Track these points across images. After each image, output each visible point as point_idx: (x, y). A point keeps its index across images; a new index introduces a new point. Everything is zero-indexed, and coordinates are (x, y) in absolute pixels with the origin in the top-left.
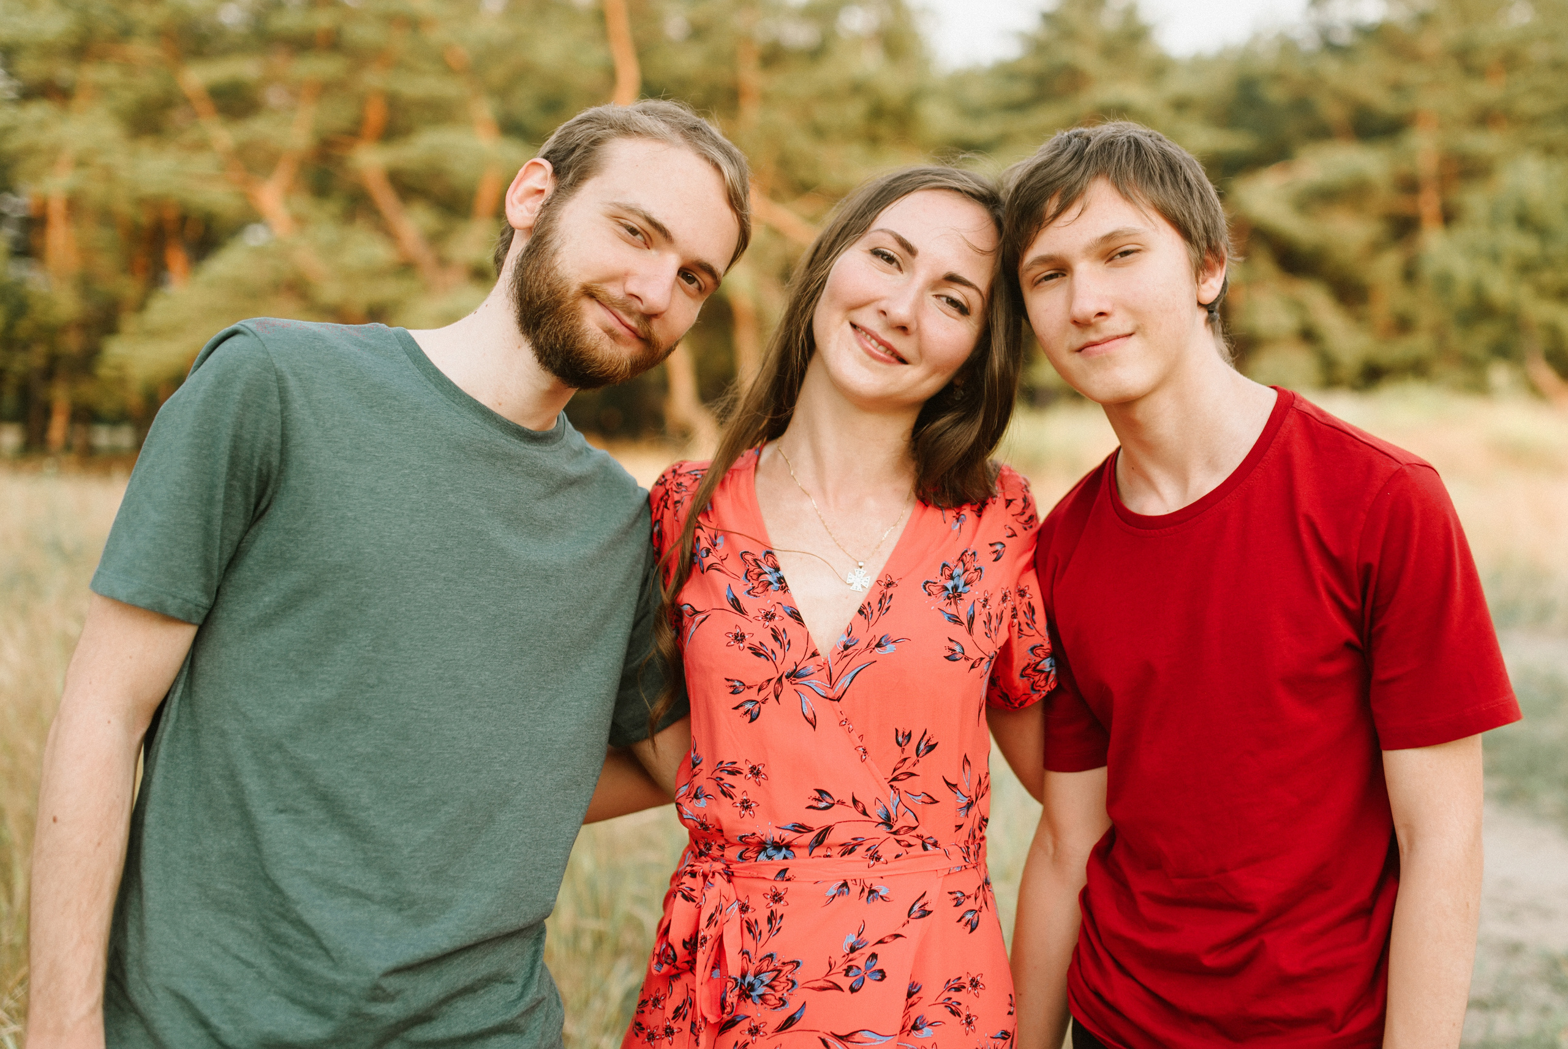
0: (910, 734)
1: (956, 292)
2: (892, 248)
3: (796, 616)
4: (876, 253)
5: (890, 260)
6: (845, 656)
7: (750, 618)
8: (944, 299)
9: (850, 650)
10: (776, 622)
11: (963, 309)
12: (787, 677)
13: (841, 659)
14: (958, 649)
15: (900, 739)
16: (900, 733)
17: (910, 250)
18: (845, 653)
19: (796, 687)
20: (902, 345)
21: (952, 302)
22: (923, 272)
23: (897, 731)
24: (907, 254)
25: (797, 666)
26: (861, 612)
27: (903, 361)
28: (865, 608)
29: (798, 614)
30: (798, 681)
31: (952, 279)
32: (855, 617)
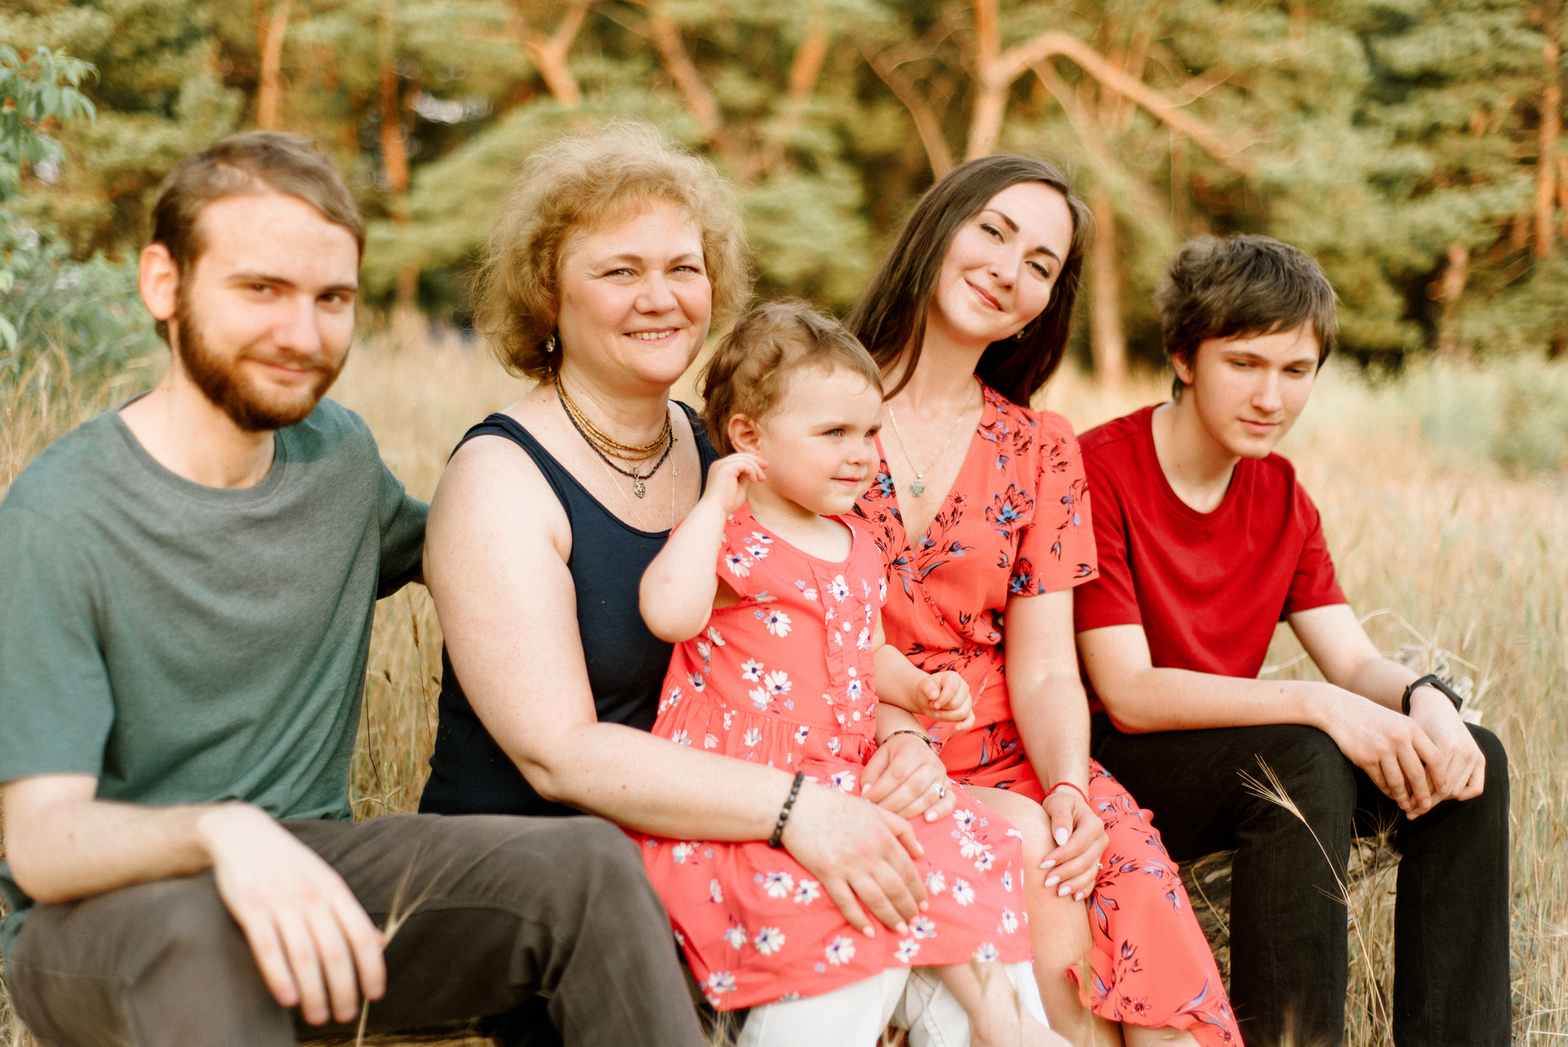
0: (970, 617)
1: (1042, 261)
2: (998, 224)
3: (898, 517)
4: (985, 228)
5: (994, 232)
6: (927, 554)
7: (870, 520)
8: (1031, 264)
9: (930, 550)
10: (887, 523)
11: (1045, 274)
12: (893, 564)
13: (923, 556)
14: (1005, 559)
15: (963, 619)
16: (963, 615)
17: (1012, 226)
18: (926, 552)
19: (899, 571)
20: (1004, 298)
21: (1037, 267)
22: (1020, 245)
23: (961, 613)
24: (1010, 230)
25: (897, 556)
26: (937, 519)
27: (1000, 308)
28: (940, 517)
29: (900, 516)
30: (899, 567)
31: (1042, 251)
32: (932, 524)
